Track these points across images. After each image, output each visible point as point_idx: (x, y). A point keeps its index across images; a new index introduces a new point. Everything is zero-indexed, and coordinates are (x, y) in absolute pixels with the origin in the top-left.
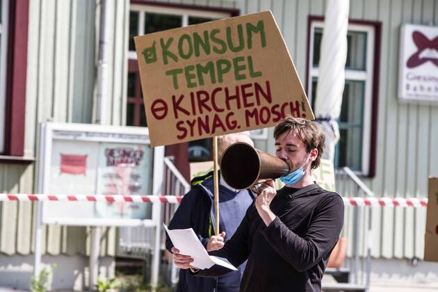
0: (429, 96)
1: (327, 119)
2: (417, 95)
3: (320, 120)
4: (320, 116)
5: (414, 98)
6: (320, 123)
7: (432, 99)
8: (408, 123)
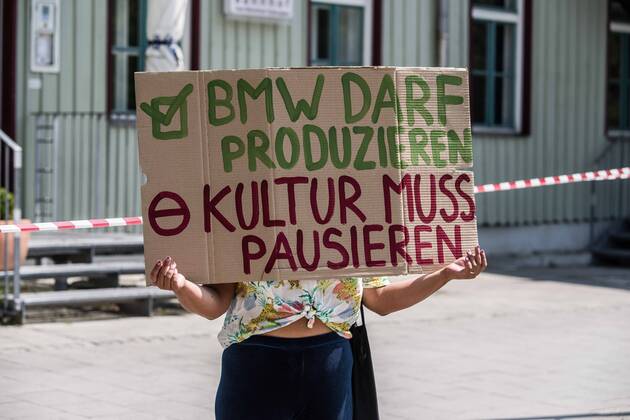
0: (263, 11)
1: (167, 42)
2: (249, 10)
3: (157, 43)
4: (157, 37)
5: (245, 13)
6: (157, 48)
7: (266, 15)
8: (237, 49)
